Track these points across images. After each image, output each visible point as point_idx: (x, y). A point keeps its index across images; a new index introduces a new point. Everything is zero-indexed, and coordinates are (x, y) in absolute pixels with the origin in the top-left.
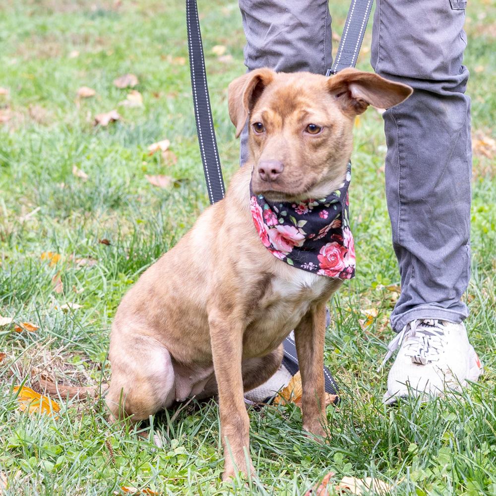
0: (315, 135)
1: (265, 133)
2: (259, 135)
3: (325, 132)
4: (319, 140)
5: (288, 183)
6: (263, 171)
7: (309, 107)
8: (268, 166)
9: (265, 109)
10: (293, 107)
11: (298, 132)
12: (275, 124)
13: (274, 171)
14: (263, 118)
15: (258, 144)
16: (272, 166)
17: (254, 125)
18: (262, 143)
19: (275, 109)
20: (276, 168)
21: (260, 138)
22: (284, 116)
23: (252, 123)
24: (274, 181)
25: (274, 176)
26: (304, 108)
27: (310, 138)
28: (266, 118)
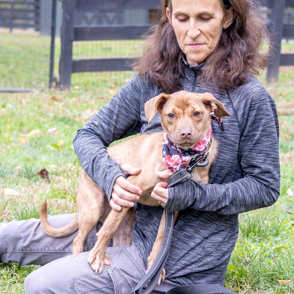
0: (198, 117)
1: (175, 118)
2: (172, 120)
3: (201, 115)
4: (199, 119)
5: (194, 139)
6: (183, 134)
7: (194, 105)
8: (186, 132)
9: (174, 107)
10: (187, 105)
11: (191, 116)
12: (180, 113)
13: (189, 134)
14: (173, 111)
15: (171, 123)
16: (188, 132)
17: (168, 115)
18: (174, 123)
19: (179, 107)
20: (190, 132)
21: (173, 120)
22: (184, 110)
23: (168, 114)
24: (189, 138)
25: (189, 136)
26: (193, 106)
27: (196, 118)
28: (175, 111)
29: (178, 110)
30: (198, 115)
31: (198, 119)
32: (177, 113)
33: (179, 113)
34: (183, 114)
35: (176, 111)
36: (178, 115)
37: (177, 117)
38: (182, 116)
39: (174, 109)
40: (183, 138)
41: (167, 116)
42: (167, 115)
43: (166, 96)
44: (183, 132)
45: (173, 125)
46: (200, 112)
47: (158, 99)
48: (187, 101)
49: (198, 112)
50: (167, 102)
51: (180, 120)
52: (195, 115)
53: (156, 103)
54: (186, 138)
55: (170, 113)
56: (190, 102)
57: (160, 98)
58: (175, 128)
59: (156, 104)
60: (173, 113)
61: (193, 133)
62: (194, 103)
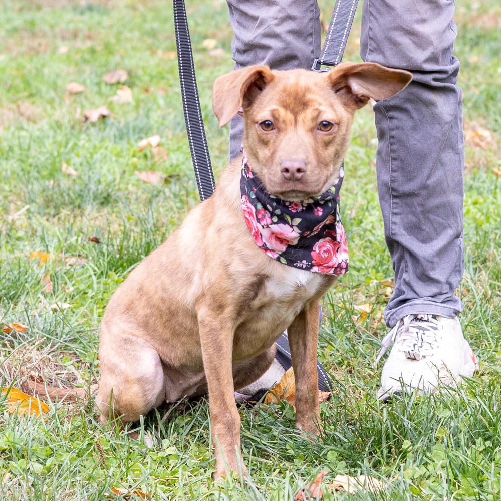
0: (327, 133)
1: (275, 131)
2: (267, 134)
4: (331, 137)
6: (287, 170)
7: (320, 104)
8: (293, 166)
9: (274, 107)
10: (305, 104)
11: (311, 130)
12: (288, 122)
13: (299, 170)
14: (273, 116)
15: (265, 143)
16: (296, 165)
17: (260, 124)
18: (271, 141)
19: (286, 107)
20: (302, 166)
21: (269, 136)
22: (295, 114)
23: (260, 122)
24: (299, 180)
25: (299, 175)
26: (317, 106)
27: (322, 135)
28: (277, 116)
29: (283, 113)
30: (328, 129)
31: (327, 138)
32: (281, 120)
33: (284, 122)
34: (293, 124)
35: (279, 116)
36: (282, 126)
37: (279, 130)
38: (290, 128)
39: (274, 110)
40: (285, 178)
41: (256, 125)
42: (257, 123)
44: (287, 165)
45: (270, 147)
46: (333, 123)
47: (249, 74)
48: (304, 95)
49: (328, 122)
51: (287, 137)
52: (322, 128)
53: (244, 84)
54: (292, 179)
55: (264, 119)
56: (309, 96)
57: (254, 74)
58: (273, 154)
59: (243, 86)
60: (272, 120)
61: (309, 168)
62: (321, 100)
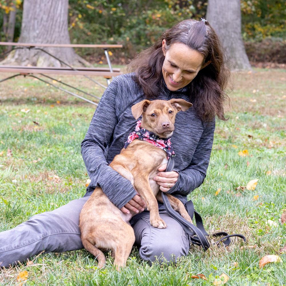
1: (156, 116)
3: (173, 113)
6: (164, 125)
8: (166, 124)
10: (164, 106)
11: (167, 114)
13: (168, 125)
14: (155, 112)
15: (153, 121)
16: (167, 123)
17: (151, 115)
19: (158, 108)
20: (168, 123)
21: (154, 118)
22: (161, 110)
24: (168, 128)
26: (167, 106)
27: (170, 115)
29: (158, 111)
32: (157, 113)
33: (159, 113)
34: (162, 113)
39: (155, 110)
40: (164, 128)
43: (148, 101)
45: (156, 121)
47: (143, 103)
49: (171, 111)
50: (149, 106)
51: (161, 117)
52: (170, 113)
53: (142, 106)
54: (166, 128)
55: (152, 113)
57: (145, 102)
58: (157, 124)
61: (170, 124)
